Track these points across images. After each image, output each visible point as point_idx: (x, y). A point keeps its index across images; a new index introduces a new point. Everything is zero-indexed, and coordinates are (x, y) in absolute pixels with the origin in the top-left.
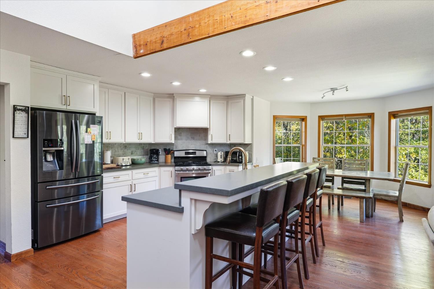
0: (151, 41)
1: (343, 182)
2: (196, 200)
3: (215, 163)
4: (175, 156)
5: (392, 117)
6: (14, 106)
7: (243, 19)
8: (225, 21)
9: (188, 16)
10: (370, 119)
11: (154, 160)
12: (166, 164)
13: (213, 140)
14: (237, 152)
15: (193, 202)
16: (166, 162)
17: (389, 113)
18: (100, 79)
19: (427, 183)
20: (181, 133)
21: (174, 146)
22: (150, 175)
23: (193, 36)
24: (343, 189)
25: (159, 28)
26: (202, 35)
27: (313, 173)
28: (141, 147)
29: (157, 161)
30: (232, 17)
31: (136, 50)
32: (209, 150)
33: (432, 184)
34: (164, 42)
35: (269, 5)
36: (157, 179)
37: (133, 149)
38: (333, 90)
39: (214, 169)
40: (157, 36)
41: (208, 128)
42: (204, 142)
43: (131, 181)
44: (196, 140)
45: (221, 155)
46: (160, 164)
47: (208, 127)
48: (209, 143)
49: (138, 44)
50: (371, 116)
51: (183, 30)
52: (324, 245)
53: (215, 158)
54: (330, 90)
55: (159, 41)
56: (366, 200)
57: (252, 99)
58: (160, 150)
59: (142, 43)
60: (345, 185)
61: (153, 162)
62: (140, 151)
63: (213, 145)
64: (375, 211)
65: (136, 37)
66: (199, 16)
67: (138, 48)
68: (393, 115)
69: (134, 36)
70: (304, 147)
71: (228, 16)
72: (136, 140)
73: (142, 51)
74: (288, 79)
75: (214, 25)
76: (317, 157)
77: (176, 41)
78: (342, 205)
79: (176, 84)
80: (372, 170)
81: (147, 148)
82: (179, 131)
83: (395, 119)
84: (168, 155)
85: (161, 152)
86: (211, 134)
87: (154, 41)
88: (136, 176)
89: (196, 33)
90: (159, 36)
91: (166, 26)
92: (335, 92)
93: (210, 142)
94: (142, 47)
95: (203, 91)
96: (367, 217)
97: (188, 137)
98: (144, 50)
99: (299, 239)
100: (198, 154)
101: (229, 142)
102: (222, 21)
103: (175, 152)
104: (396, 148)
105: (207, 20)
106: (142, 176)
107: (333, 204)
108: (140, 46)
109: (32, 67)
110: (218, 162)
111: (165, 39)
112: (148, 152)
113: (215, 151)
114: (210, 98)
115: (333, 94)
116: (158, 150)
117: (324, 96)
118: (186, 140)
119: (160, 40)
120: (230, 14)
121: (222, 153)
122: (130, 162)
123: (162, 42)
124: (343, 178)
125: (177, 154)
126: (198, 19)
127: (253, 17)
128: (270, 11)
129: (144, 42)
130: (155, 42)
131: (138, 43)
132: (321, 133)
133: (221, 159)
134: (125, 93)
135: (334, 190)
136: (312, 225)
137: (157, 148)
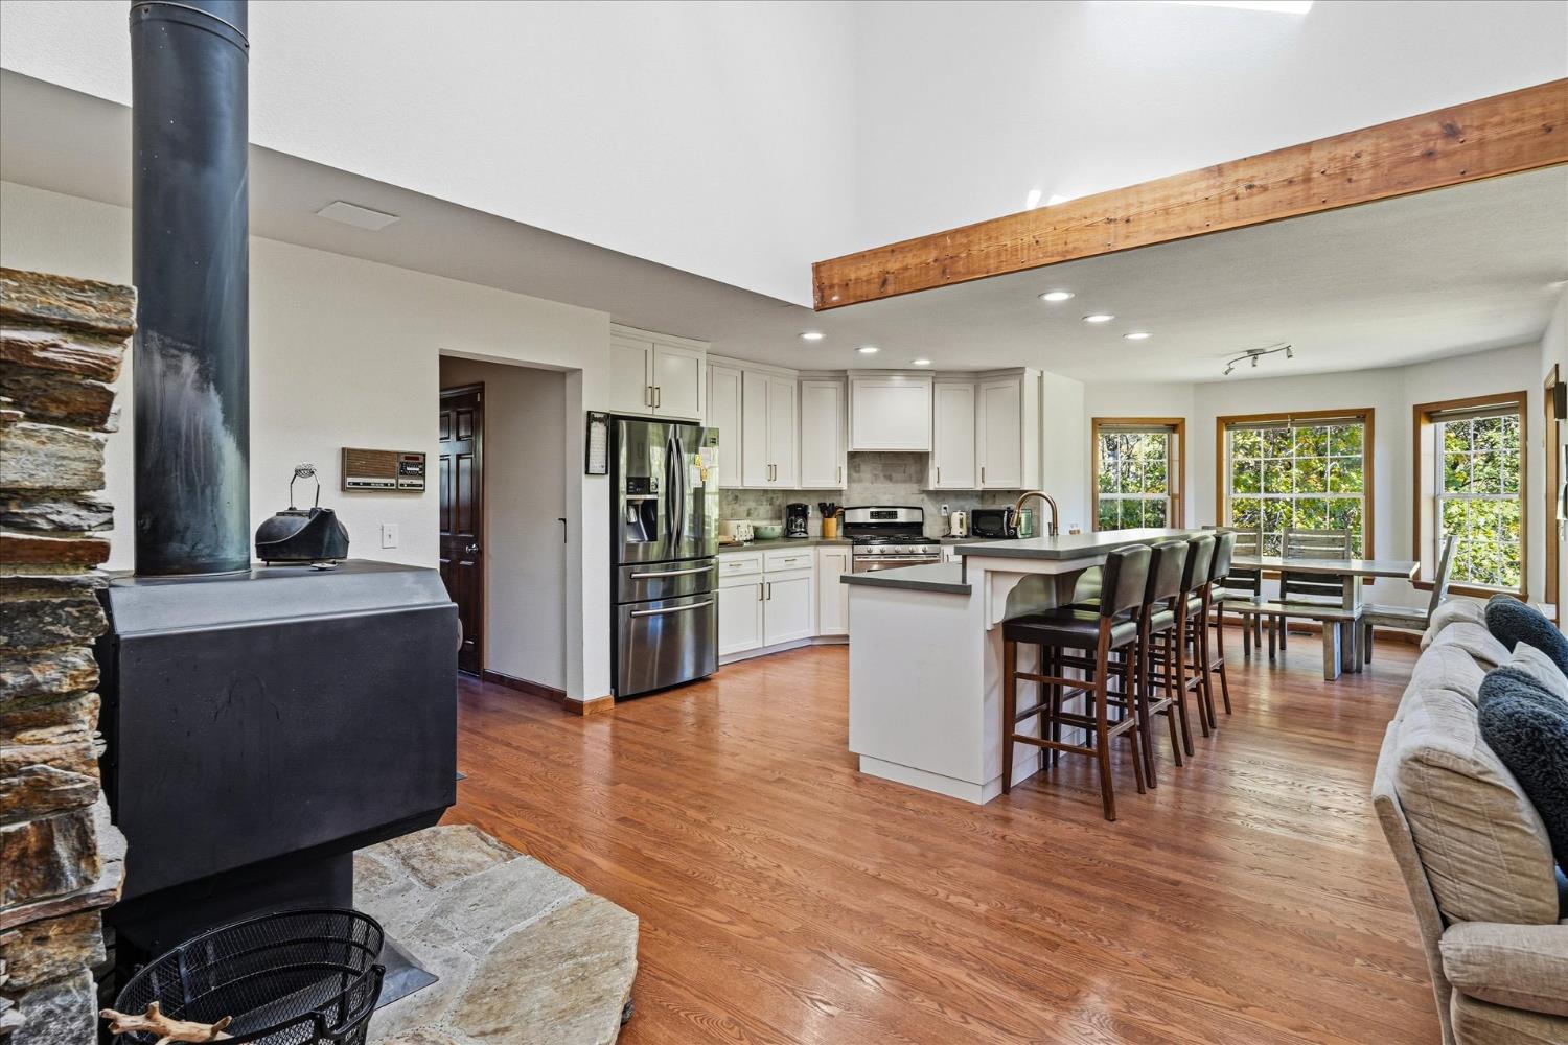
0: (856, 279)
1: (1285, 589)
2: (994, 572)
3: (948, 539)
4: (847, 521)
5: (1423, 420)
6: (589, 412)
7: (1060, 248)
8: (1022, 249)
9: (943, 235)
10: (1363, 425)
11: (798, 530)
12: (824, 540)
13: (941, 482)
14: (1003, 512)
15: (989, 575)
16: (824, 534)
17: (1415, 407)
18: (707, 346)
19: (1518, 592)
20: (859, 465)
21: (843, 498)
22: (798, 564)
23: (954, 274)
24: (1285, 603)
25: (875, 253)
26: (973, 273)
27: (1202, 543)
28: (767, 500)
29: (805, 532)
30: (1037, 242)
31: (822, 296)
32: (930, 507)
33: (1530, 592)
34: (889, 282)
35: (1112, 225)
36: (811, 574)
37: (751, 504)
38: (1254, 354)
39: (945, 554)
40: (872, 269)
41: (928, 453)
42: (915, 487)
43: (760, 577)
44: (897, 482)
45: (961, 521)
46: (810, 540)
47: (930, 450)
48: (931, 488)
49: (826, 284)
50: (1365, 416)
51: (931, 260)
52: (1228, 712)
53: (943, 527)
54: (1246, 354)
55: (877, 280)
56: (1341, 626)
57: (1041, 379)
58: (810, 507)
59: (836, 281)
60: (1290, 596)
61: (797, 535)
62: (765, 509)
63: (939, 495)
64: (1373, 660)
65: (822, 268)
66: (967, 236)
67: (827, 292)
68: (1428, 413)
69: (818, 268)
70: (1177, 501)
71: (1028, 239)
72: (763, 483)
73: (835, 298)
74: (1138, 336)
75: (999, 255)
76: (1214, 524)
77: (914, 281)
78: (1283, 647)
79: (869, 351)
80: (1370, 556)
81: (779, 501)
82: (856, 459)
83: (1433, 425)
84: (829, 520)
85: (813, 513)
86: (936, 466)
87: (865, 279)
88: (771, 565)
89: (962, 270)
90: (876, 270)
91: (893, 251)
92: (1258, 361)
93: (933, 486)
94: (837, 289)
95: (922, 363)
96: (1346, 670)
97: (875, 475)
98: (841, 296)
99: (1173, 665)
100: (903, 517)
101: (980, 487)
102: (1017, 250)
103: (847, 512)
104: (1435, 500)
105: (983, 246)
106: (782, 565)
107: (1258, 645)
108: (832, 287)
109: (614, 334)
110: (954, 537)
111: (890, 278)
112: (780, 511)
113: (943, 510)
114: (934, 378)
115: (1254, 365)
116: (806, 507)
117: (1231, 369)
118: (872, 483)
119: (879, 277)
120: (1034, 237)
121: (964, 514)
122: (750, 535)
123: (885, 283)
124: (1286, 574)
125: (851, 517)
126: (964, 241)
127: (1080, 244)
128: (1116, 238)
129: (842, 281)
130: (868, 282)
131: (826, 282)
132: (1225, 463)
133: (961, 530)
134: (743, 373)
135: (1262, 604)
136: (1201, 669)
137: (803, 501)
